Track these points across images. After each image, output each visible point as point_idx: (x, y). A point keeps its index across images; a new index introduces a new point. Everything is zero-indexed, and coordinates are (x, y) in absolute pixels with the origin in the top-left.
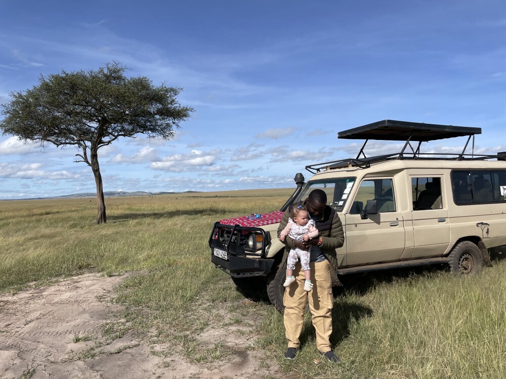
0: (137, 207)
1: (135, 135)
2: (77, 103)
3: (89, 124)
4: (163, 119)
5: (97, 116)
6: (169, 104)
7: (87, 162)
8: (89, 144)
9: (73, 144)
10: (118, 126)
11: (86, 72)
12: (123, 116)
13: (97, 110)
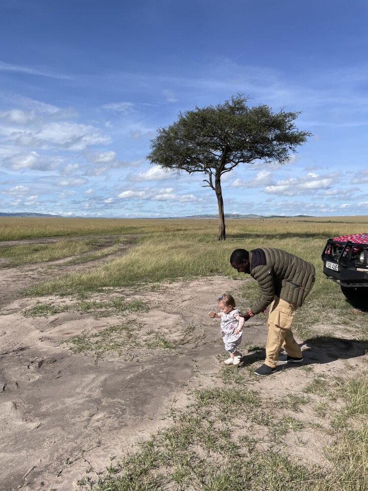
0: (251, 228)
1: (253, 161)
2: (206, 135)
3: (214, 153)
4: (280, 144)
5: (221, 146)
6: (287, 129)
7: (212, 187)
8: (214, 170)
9: (202, 171)
10: (238, 153)
11: (214, 106)
12: (243, 144)
13: (222, 139)
